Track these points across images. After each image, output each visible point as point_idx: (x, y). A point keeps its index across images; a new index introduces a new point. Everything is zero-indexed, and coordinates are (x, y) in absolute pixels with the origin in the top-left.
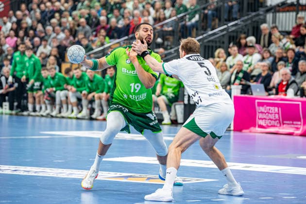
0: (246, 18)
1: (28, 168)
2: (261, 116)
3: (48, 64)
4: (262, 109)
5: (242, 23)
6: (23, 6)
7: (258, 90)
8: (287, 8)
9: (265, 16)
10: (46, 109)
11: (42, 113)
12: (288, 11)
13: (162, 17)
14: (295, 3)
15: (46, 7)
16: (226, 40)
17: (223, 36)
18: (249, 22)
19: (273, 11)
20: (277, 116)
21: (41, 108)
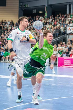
0: (61, 36)
2: (65, 63)
4: (65, 61)
5: (60, 38)
7: (65, 56)
9: (66, 36)
12: (72, 35)
16: (56, 42)
17: (55, 41)
18: (62, 38)
19: (68, 35)
20: (69, 63)
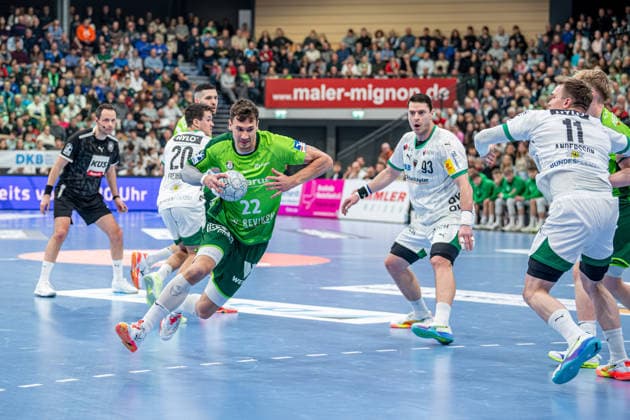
1: (483, 294)
3: (502, 166)
6: (472, 93)
10: (495, 221)
11: (488, 226)
15: (503, 92)
21: (487, 220)
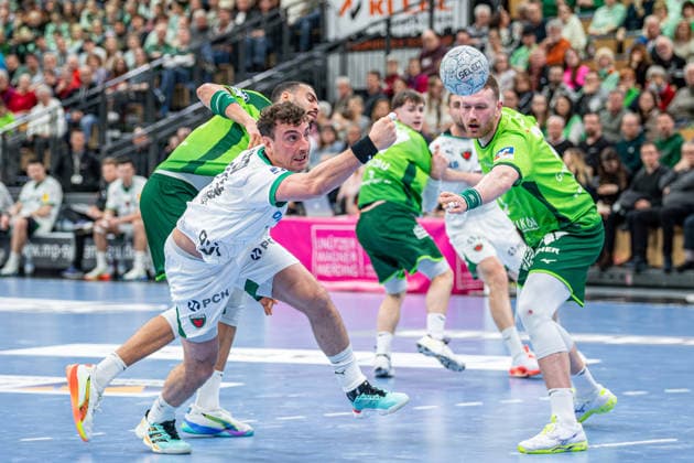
0: (287, 64)
2: (322, 257)
4: (325, 243)
5: (281, 76)
7: (317, 206)
8: (368, 44)
9: (326, 61)
12: (370, 49)
13: (120, 67)
14: (384, 33)
19: (341, 48)
20: (354, 256)
